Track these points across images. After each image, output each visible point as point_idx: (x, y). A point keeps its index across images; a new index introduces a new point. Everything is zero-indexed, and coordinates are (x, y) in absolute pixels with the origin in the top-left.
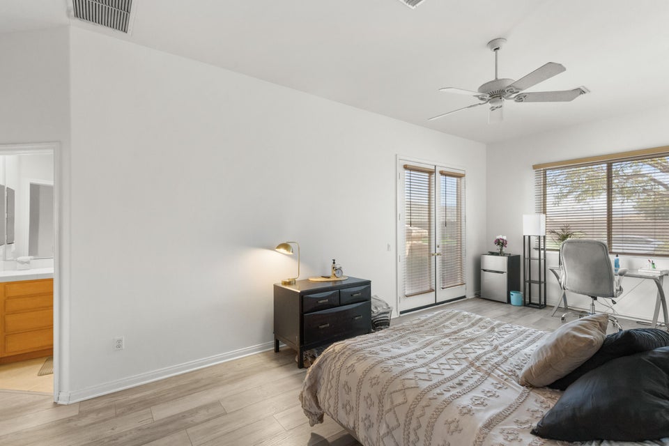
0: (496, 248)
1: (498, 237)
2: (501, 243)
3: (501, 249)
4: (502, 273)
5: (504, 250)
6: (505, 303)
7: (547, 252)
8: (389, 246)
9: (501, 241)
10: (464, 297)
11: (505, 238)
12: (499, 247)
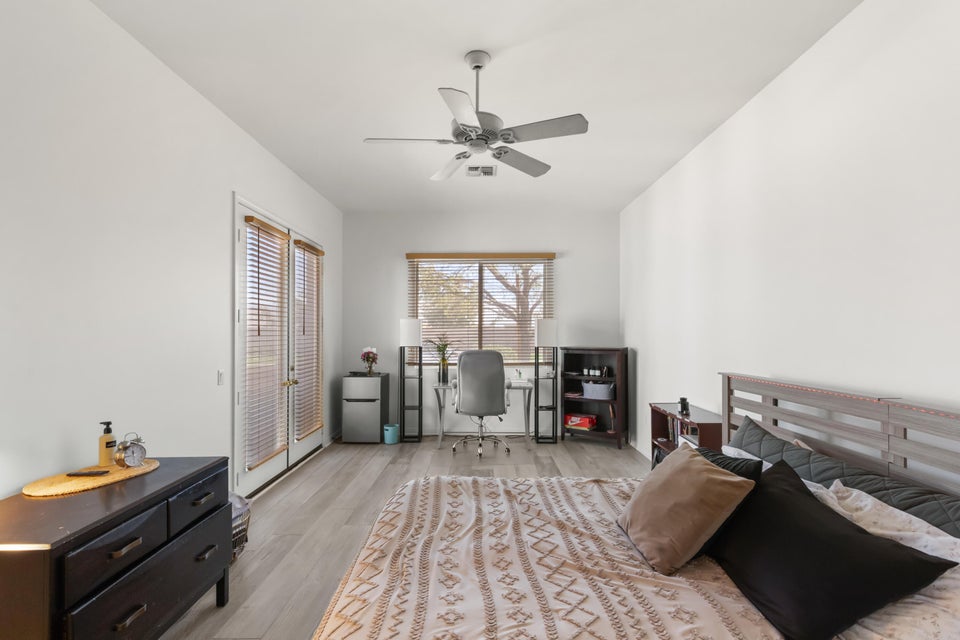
0: (363, 366)
1: (366, 350)
2: (369, 358)
3: (370, 367)
4: (373, 400)
5: (375, 368)
6: (377, 443)
7: (424, 367)
8: (220, 375)
9: (371, 355)
10: (320, 446)
11: (374, 350)
12: (366, 364)
